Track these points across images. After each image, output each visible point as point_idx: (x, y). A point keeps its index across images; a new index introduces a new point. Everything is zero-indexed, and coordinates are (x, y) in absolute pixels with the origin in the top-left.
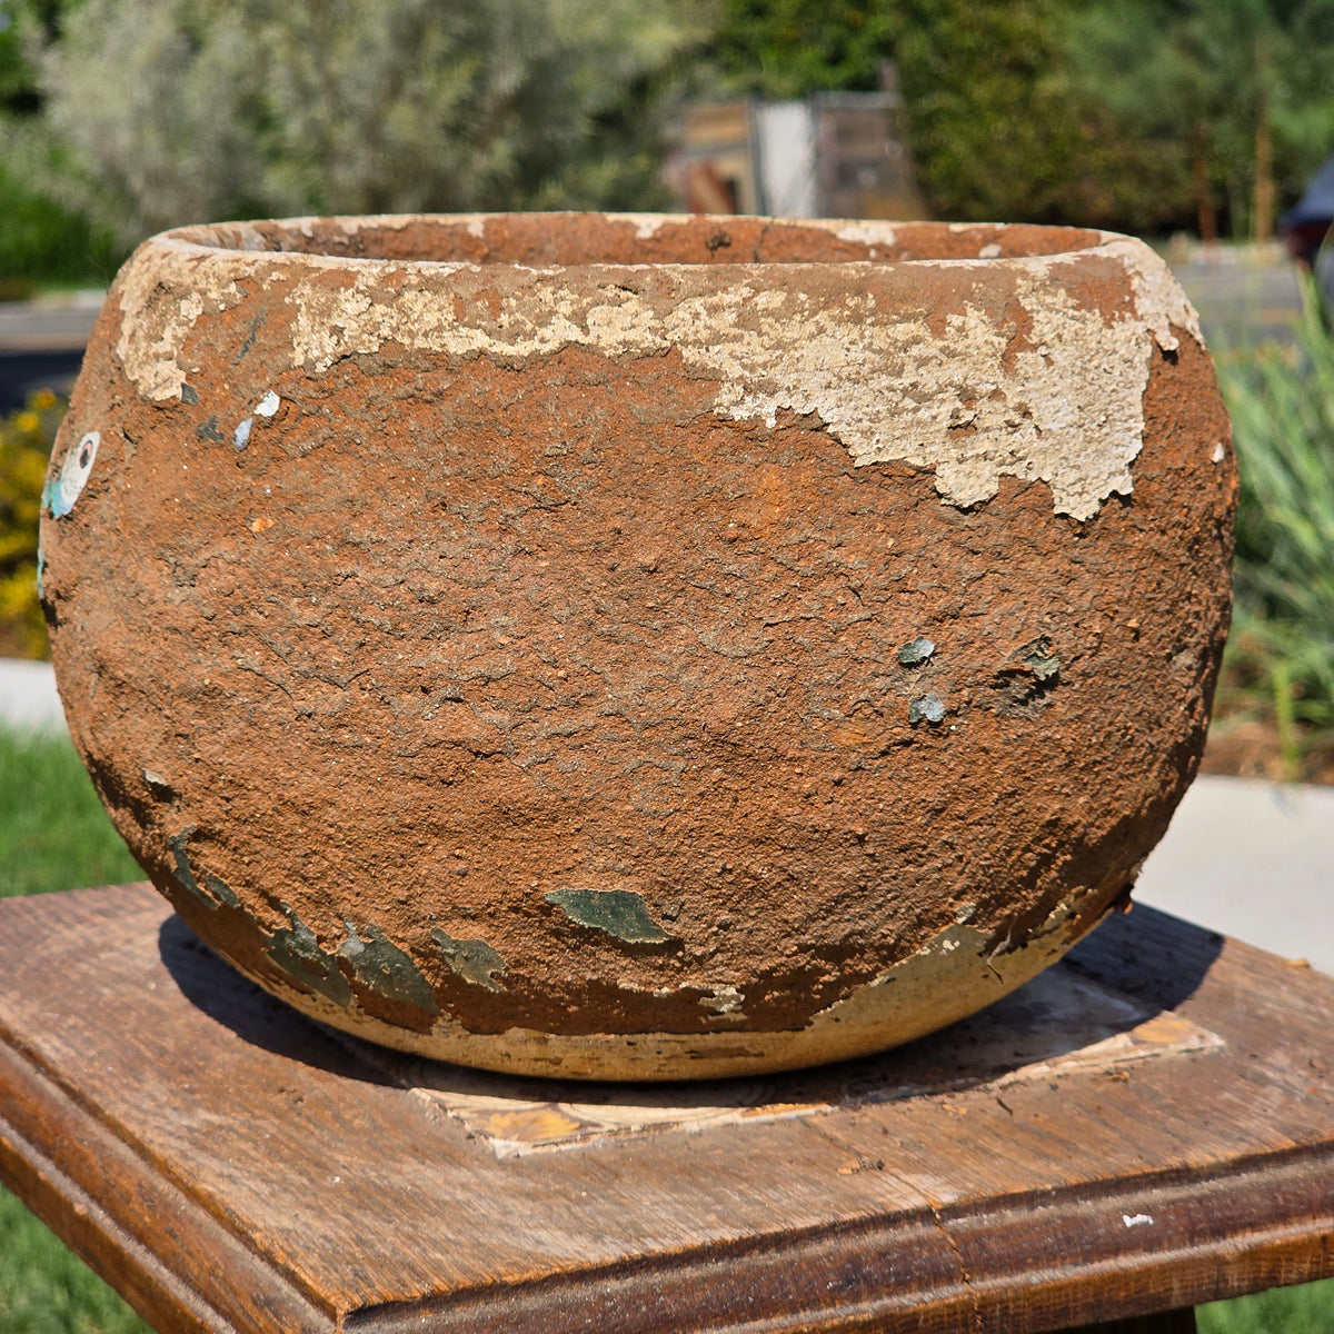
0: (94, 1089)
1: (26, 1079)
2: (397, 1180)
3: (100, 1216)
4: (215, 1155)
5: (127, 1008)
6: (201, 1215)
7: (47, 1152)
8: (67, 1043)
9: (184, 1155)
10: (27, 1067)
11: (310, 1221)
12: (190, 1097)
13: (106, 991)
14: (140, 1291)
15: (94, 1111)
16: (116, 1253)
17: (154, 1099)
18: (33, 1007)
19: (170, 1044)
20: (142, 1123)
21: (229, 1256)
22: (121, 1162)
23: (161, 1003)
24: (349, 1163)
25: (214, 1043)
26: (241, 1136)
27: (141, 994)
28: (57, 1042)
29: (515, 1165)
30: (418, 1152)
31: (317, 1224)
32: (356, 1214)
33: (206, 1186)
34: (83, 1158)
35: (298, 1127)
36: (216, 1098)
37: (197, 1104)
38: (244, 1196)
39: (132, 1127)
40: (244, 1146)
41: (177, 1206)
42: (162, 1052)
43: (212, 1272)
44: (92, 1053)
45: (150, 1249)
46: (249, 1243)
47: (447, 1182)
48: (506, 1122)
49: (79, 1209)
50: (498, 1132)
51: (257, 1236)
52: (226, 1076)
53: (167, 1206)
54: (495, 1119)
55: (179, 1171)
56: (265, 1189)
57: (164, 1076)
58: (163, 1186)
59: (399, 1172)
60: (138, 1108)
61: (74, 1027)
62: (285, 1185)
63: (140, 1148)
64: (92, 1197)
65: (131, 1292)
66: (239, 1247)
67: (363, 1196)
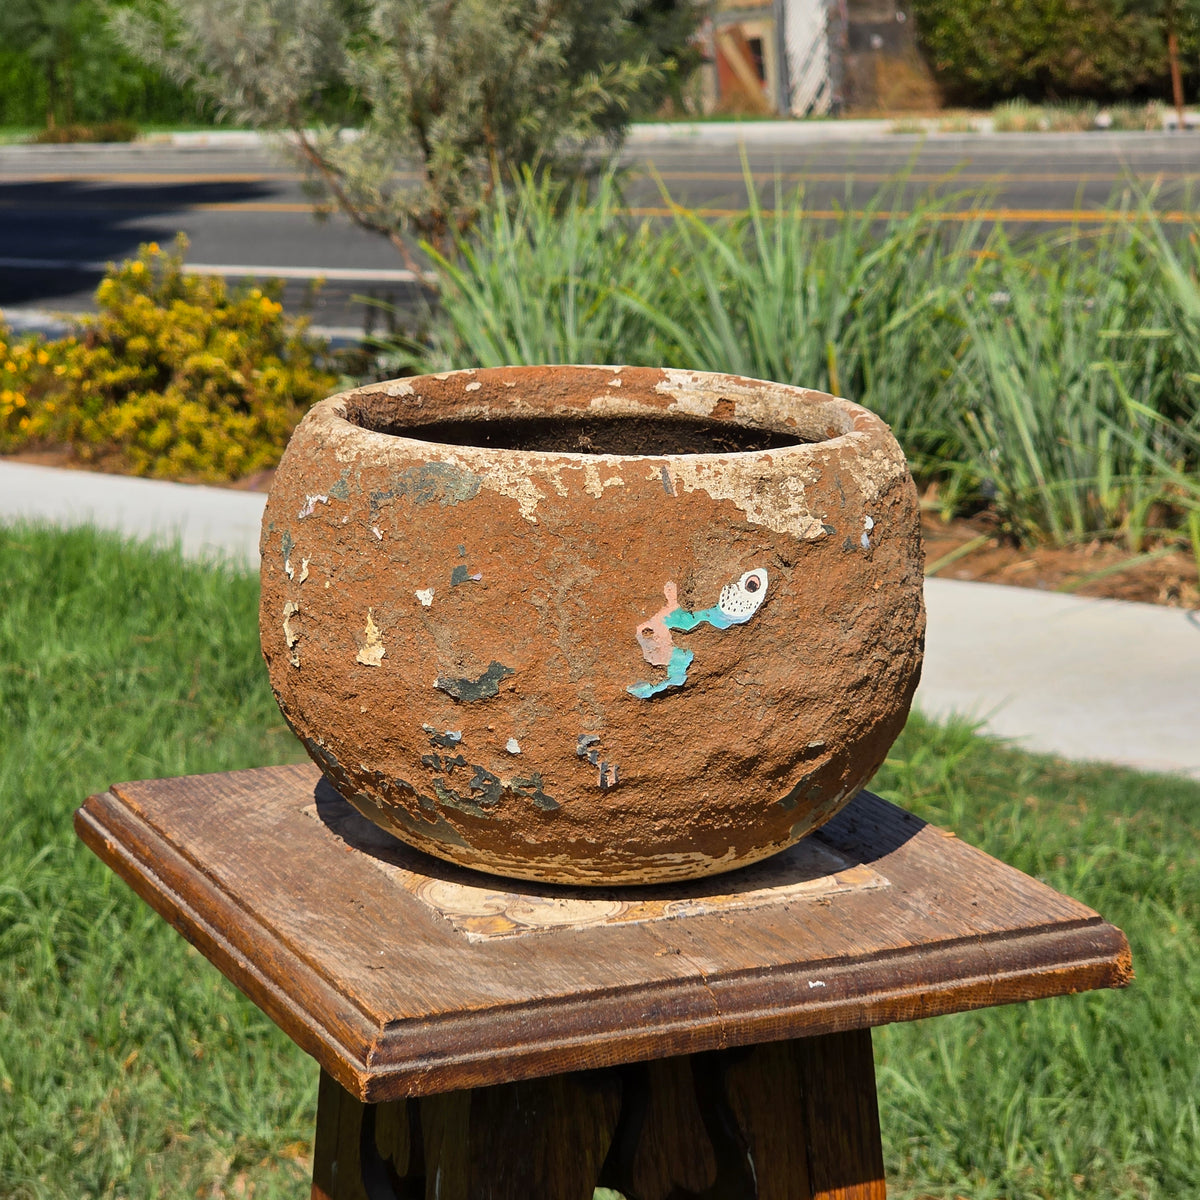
0: (249, 898)
1: (209, 890)
2: (414, 954)
3: (253, 968)
4: (317, 938)
5: (264, 848)
6: (308, 970)
7: (222, 932)
8: (232, 870)
9: (299, 937)
10: (209, 883)
11: (367, 975)
12: (301, 904)
13: (251, 838)
14: (275, 1009)
15: (249, 910)
16: (262, 988)
17: (281, 904)
18: (210, 848)
19: (289, 871)
20: (276, 918)
21: (323, 991)
22: (265, 940)
23: (283, 846)
24: (389, 944)
25: (314, 872)
26: (329, 927)
27: (272, 841)
28: (226, 870)
29: (479, 947)
30: (426, 939)
31: (371, 976)
32: (391, 972)
33: (311, 954)
34: (243, 937)
35: (361, 923)
36: (316, 904)
37: (305, 908)
38: (331, 961)
39: (269, 920)
40: (331, 932)
41: (296, 964)
42: (285, 876)
43: (315, 1000)
44: (246, 877)
45: (281, 988)
46: (334, 986)
47: (441, 956)
48: (475, 922)
49: (241, 964)
50: (470, 928)
51: (338, 982)
52: (321, 892)
53: (290, 964)
54: (469, 921)
55: (296, 946)
56: (343, 957)
57: (287, 891)
58: (288, 953)
59: (416, 950)
60: (273, 909)
61: (235, 860)
62: (354, 955)
63: (275, 933)
64: (248, 958)
65: (271, 1010)
66: (329, 988)
67: (396, 962)
